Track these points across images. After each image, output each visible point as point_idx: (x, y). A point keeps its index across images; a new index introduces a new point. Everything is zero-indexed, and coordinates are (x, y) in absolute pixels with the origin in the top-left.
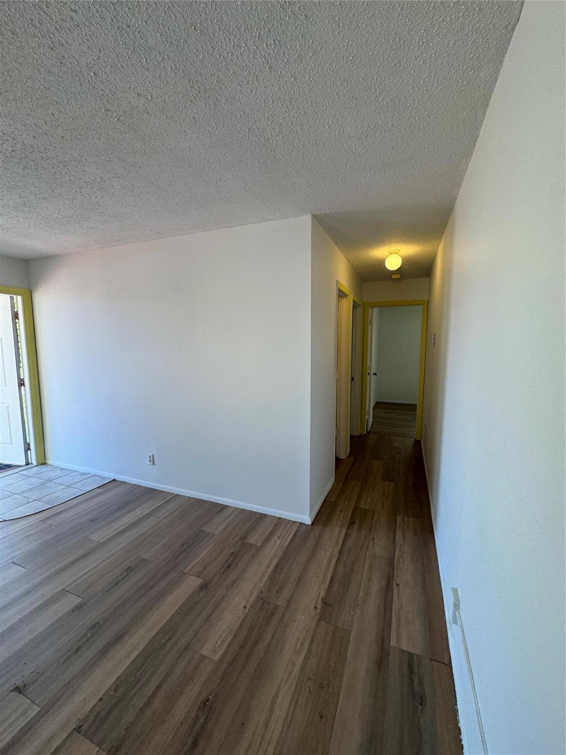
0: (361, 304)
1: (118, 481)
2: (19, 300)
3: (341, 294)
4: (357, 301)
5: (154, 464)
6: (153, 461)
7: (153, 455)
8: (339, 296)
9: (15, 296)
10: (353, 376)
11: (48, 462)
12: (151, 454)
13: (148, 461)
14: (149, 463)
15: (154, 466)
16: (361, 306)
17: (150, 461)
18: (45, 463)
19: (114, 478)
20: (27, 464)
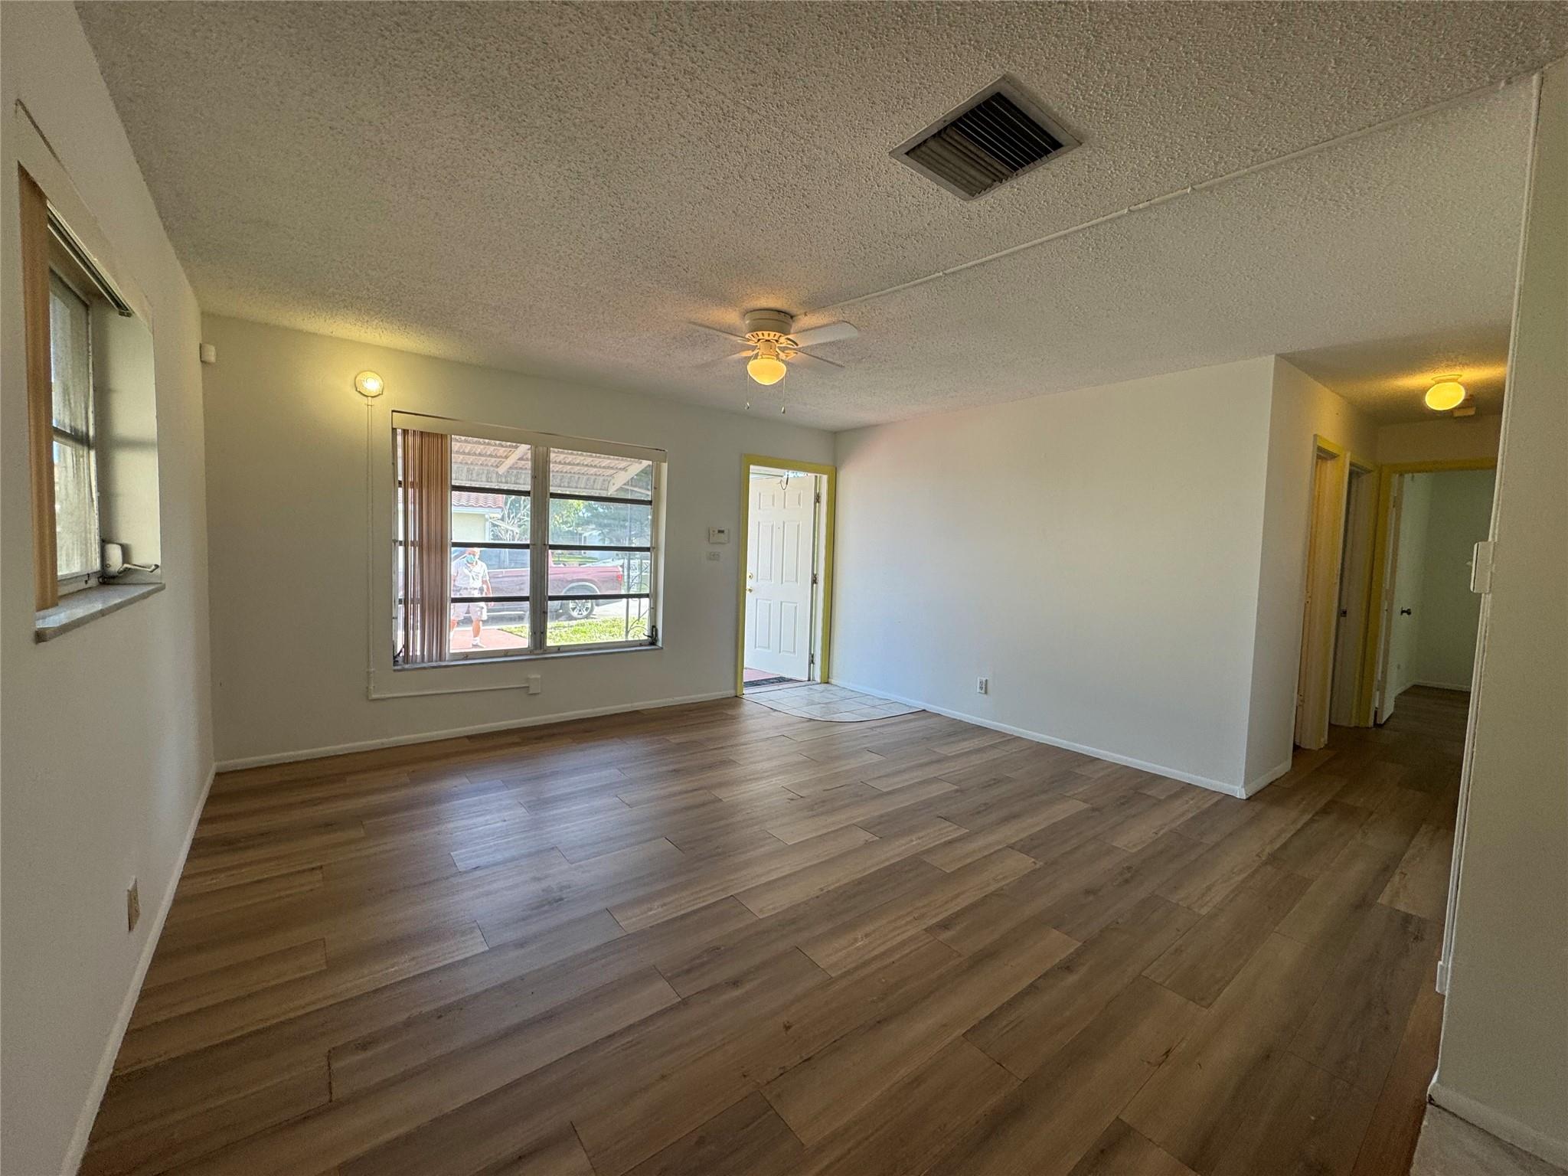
0: (1369, 467)
1: (928, 712)
2: (825, 478)
3: (1324, 455)
4: (1360, 462)
5: (986, 693)
6: (985, 688)
7: (986, 681)
8: (1319, 457)
9: (818, 475)
10: (1344, 608)
11: (833, 681)
12: (984, 679)
13: (978, 687)
14: (978, 690)
15: (985, 696)
16: (1370, 472)
17: (981, 688)
18: (828, 683)
19: (923, 708)
20: (809, 680)
